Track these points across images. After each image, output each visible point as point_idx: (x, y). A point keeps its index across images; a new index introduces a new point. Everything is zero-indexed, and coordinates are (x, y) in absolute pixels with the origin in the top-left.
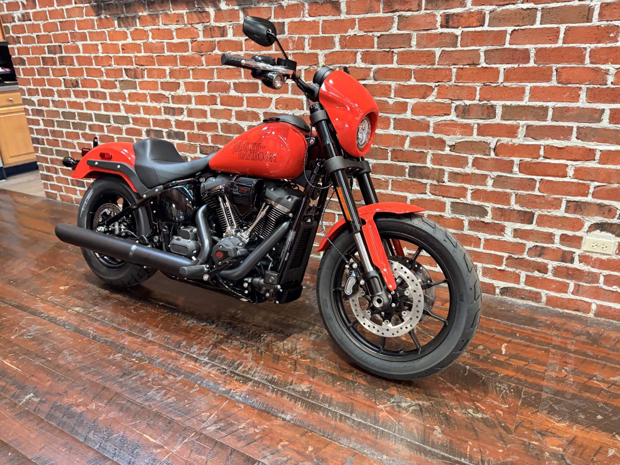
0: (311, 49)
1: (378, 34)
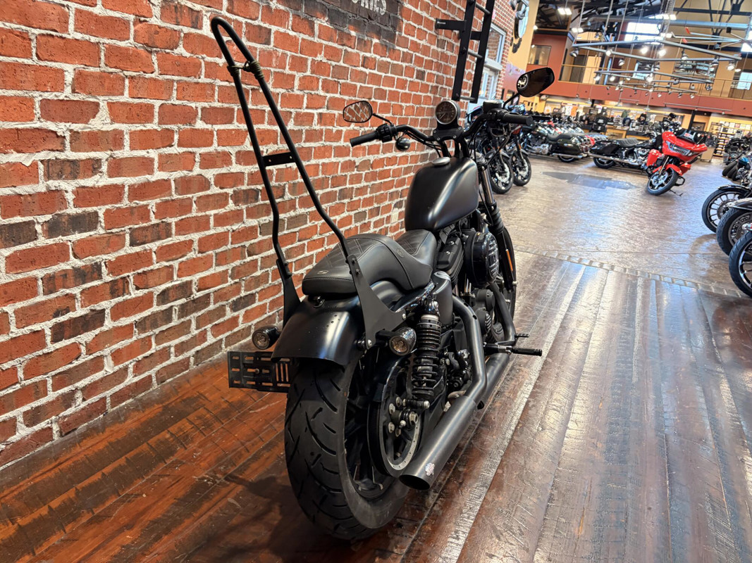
0: (290, 69)
1: (334, 63)
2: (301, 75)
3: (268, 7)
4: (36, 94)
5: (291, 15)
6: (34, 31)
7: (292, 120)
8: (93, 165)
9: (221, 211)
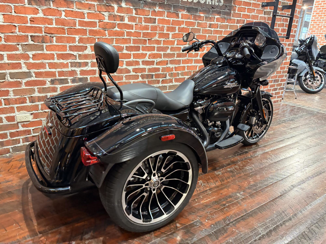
0: (167, 31)
2: (173, 33)
3: (155, 11)
4: (68, 44)
5: (166, 12)
6: (66, 27)
7: (169, 50)
8: (86, 64)
9: (136, 81)
